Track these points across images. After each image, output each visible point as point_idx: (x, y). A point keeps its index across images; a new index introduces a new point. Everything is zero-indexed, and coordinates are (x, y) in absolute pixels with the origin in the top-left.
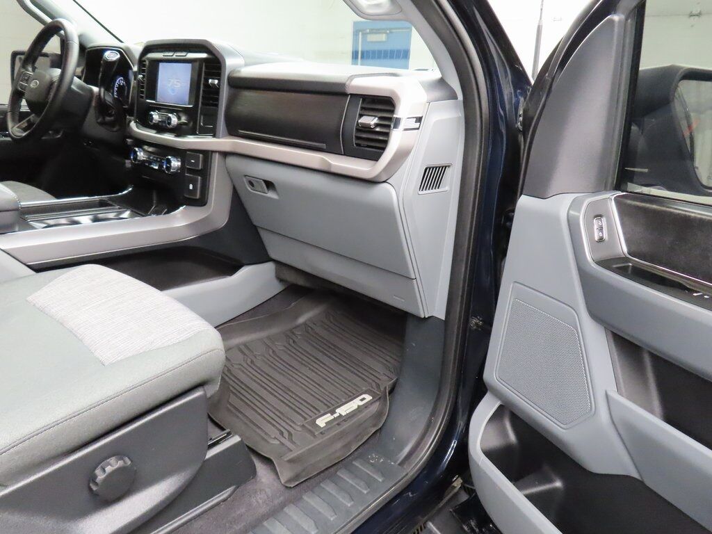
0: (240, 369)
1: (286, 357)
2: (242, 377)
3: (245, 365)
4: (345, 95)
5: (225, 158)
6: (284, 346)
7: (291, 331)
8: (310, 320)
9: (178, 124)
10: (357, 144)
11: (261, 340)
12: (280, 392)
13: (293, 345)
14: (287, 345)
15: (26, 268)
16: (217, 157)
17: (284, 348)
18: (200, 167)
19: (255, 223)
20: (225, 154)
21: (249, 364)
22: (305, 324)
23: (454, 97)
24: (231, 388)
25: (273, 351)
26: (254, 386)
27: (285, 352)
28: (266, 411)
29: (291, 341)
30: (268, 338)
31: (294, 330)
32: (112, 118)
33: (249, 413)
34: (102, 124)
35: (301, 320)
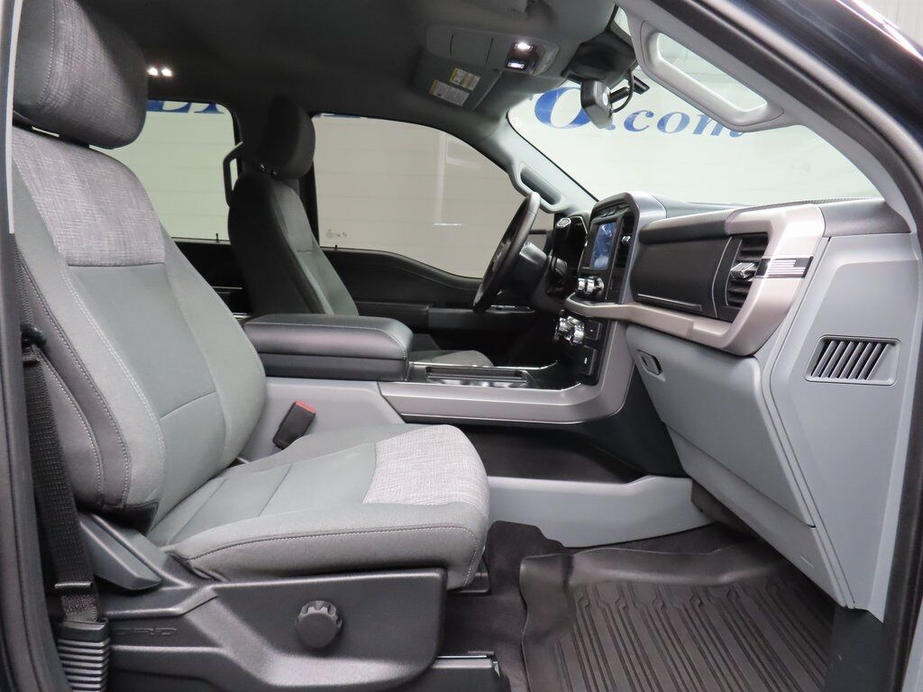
0: (604, 610)
1: (676, 621)
2: (600, 622)
3: (614, 609)
4: (725, 237)
5: (626, 328)
6: (684, 605)
7: (705, 589)
8: (741, 582)
9: (594, 290)
10: (731, 303)
11: (655, 586)
12: (633, 658)
13: (697, 607)
14: (688, 605)
15: (398, 416)
16: (615, 326)
17: (681, 607)
18: (597, 338)
19: (663, 419)
20: (626, 323)
21: (621, 608)
22: (730, 585)
23: (905, 229)
24: (575, 627)
25: (664, 606)
26: (606, 638)
27: (680, 614)
28: (597, 674)
29: (698, 602)
30: (667, 586)
31: (709, 589)
32: (561, 289)
33: (573, 665)
34: (550, 295)
35: (726, 578)
